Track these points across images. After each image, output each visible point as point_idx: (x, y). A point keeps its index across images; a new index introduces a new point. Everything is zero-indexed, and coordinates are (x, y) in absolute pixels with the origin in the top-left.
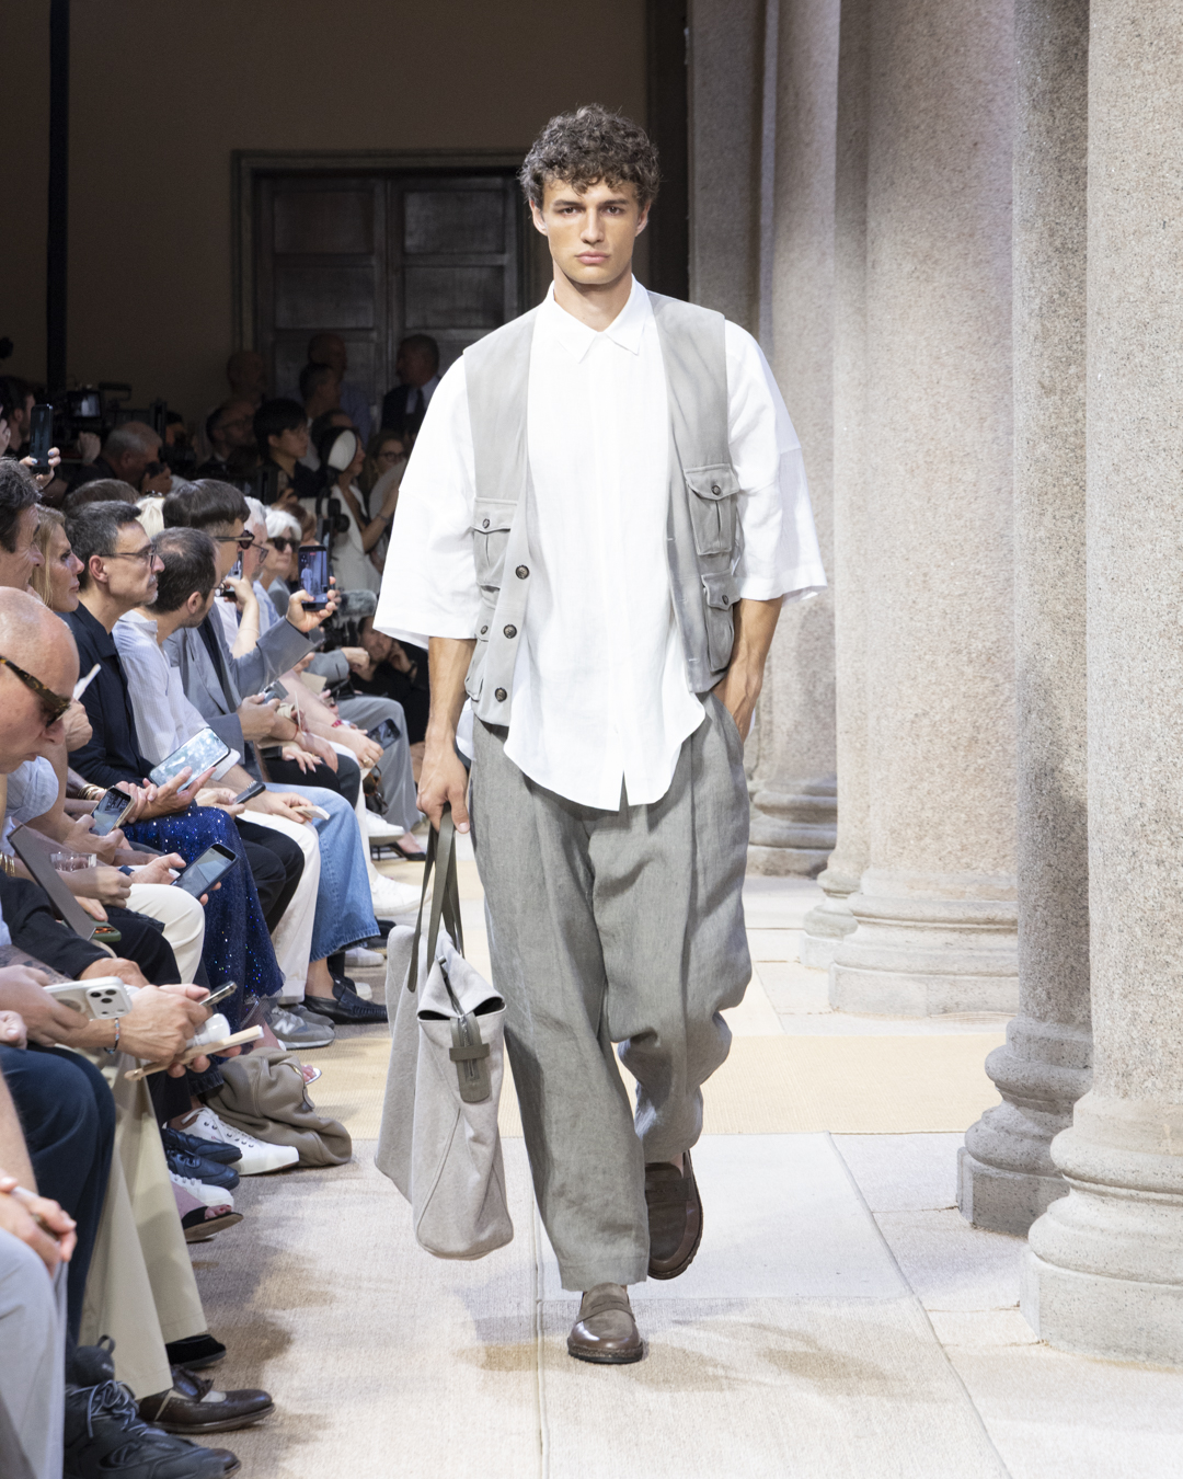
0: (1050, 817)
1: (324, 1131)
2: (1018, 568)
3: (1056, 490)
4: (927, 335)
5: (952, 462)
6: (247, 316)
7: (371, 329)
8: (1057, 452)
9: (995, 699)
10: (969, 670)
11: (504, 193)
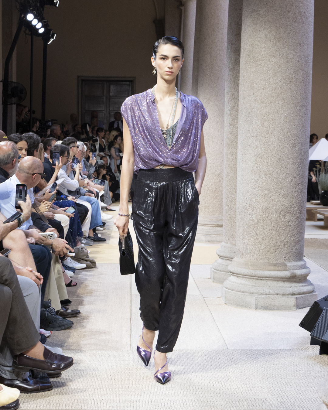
0: (229, 205)
2: (225, 158)
6: (80, 107)
7: (103, 110)
10: (215, 177)
11: (129, 85)
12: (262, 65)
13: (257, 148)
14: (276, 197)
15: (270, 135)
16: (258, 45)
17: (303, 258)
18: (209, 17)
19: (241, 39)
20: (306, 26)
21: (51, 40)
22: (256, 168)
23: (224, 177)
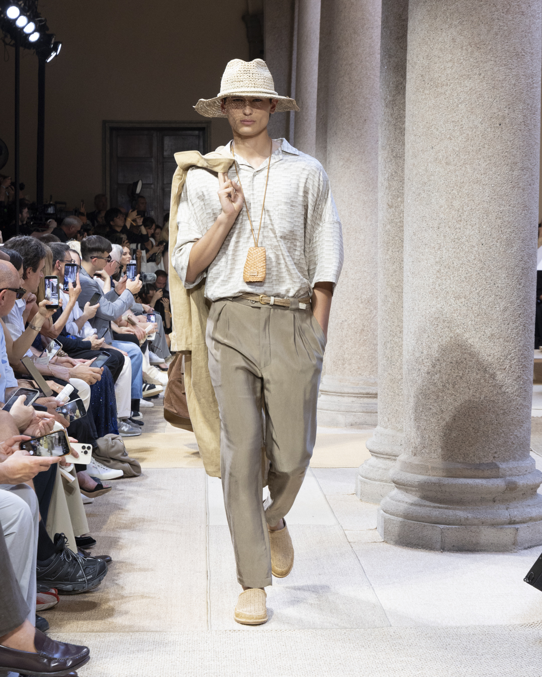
0: (390, 357)
1: (131, 463)
2: (379, 269)
3: (393, 242)
4: (347, 187)
6: (108, 179)
7: (152, 184)
8: (393, 228)
9: (370, 316)
10: (361, 306)
11: (198, 137)
12: (447, 93)
13: (439, 249)
14: (477, 339)
15: (464, 225)
16: (439, 57)
17: (529, 453)
18: (345, 7)
19: (406, 46)
20: (527, 21)
21: (52, 54)
22: (439, 286)
23: (380, 304)
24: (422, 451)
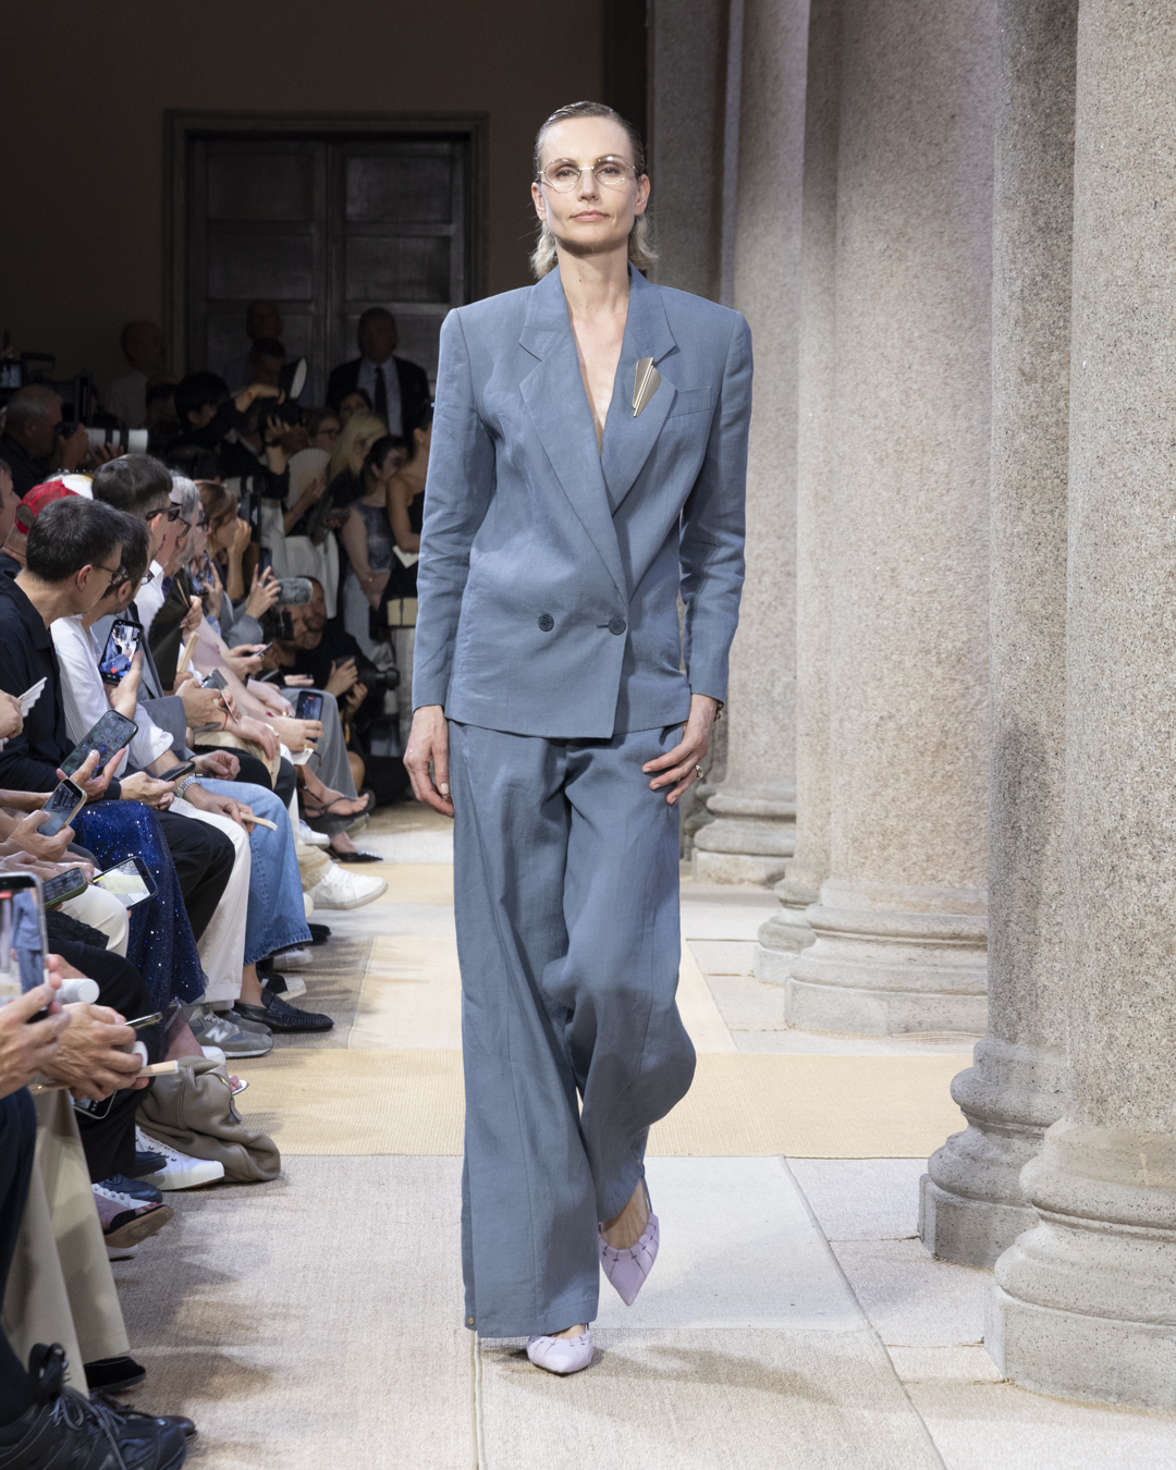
1: (251, 1145)
2: (993, 565)
3: (1036, 483)
5: (923, 451)
6: (179, 285)
7: (309, 301)
8: (1037, 443)
9: (964, 702)
11: (451, 160)
23: (996, 666)
24: (1122, 1111)
